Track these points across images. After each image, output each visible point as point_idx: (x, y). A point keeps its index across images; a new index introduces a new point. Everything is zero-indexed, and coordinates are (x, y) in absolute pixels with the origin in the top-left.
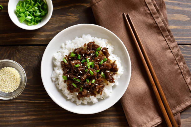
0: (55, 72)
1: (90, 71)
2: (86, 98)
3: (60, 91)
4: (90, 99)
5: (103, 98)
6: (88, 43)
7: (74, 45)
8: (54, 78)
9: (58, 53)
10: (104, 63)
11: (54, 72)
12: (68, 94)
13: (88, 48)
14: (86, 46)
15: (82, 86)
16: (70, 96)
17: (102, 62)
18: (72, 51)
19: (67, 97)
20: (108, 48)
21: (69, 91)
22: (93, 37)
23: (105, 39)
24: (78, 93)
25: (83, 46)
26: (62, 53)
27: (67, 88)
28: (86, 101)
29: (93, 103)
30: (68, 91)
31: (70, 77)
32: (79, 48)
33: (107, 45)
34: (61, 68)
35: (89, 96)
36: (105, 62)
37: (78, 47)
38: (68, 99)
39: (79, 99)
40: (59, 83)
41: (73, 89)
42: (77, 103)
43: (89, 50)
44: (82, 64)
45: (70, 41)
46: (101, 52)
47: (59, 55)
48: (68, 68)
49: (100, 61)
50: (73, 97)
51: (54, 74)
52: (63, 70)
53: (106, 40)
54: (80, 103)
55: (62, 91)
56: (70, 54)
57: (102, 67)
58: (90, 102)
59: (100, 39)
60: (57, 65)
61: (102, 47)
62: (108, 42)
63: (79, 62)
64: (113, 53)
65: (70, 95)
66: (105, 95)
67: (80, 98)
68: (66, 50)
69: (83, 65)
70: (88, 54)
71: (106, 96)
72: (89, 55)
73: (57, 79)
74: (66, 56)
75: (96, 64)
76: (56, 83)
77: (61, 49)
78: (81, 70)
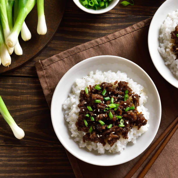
0: (70, 100)
1: (111, 112)
2: (93, 143)
3: (67, 124)
4: (97, 146)
5: (112, 151)
6: (121, 82)
7: (104, 78)
8: (66, 105)
9: (82, 80)
10: (129, 110)
11: (69, 98)
12: (75, 131)
13: (117, 87)
14: (117, 85)
15: (94, 127)
16: (75, 134)
17: (128, 108)
18: (98, 83)
19: (72, 134)
20: (140, 97)
21: (77, 127)
22: (129, 78)
23: (141, 85)
24: (86, 134)
25: (113, 83)
26: (86, 81)
27: (75, 123)
28: (92, 147)
29: (99, 152)
30: (75, 126)
31: (84, 111)
32: (108, 84)
33: (141, 93)
34: (79, 98)
35: (97, 142)
36: (131, 111)
37: (108, 82)
38: (72, 136)
39: (84, 141)
40: (69, 114)
41: (82, 127)
42: (80, 144)
43: (119, 90)
44: (103, 102)
45: (100, 72)
46: (131, 98)
47: (82, 82)
48: (86, 101)
49: (125, 107)
50: (78, 136)
51: (67, 101)
52: (81, 101)
53: (142, 87)
54: (83, 146)
55: (69, 125)
56: (95, 86)
57: (125, 115)
58: (95, 149)
59: (136, 83)
60: (76, 92)
61: (134, 93)
62: (143, 90)
63: (102, 97)
64: (144, 105)
65: (76, 132)
66: (115, 149)
67: (86, 141)
68: (93, 80)
69: (105, 103)
70: (116, 93)
71: (116, 151)
72: (116, 95)
73: (69, 109)
74: (90, 86)
75: (120, 108)
76: (66, 112)
77: (88, 77)
78: (100, 108)
